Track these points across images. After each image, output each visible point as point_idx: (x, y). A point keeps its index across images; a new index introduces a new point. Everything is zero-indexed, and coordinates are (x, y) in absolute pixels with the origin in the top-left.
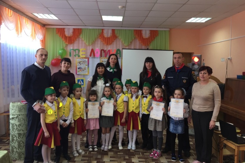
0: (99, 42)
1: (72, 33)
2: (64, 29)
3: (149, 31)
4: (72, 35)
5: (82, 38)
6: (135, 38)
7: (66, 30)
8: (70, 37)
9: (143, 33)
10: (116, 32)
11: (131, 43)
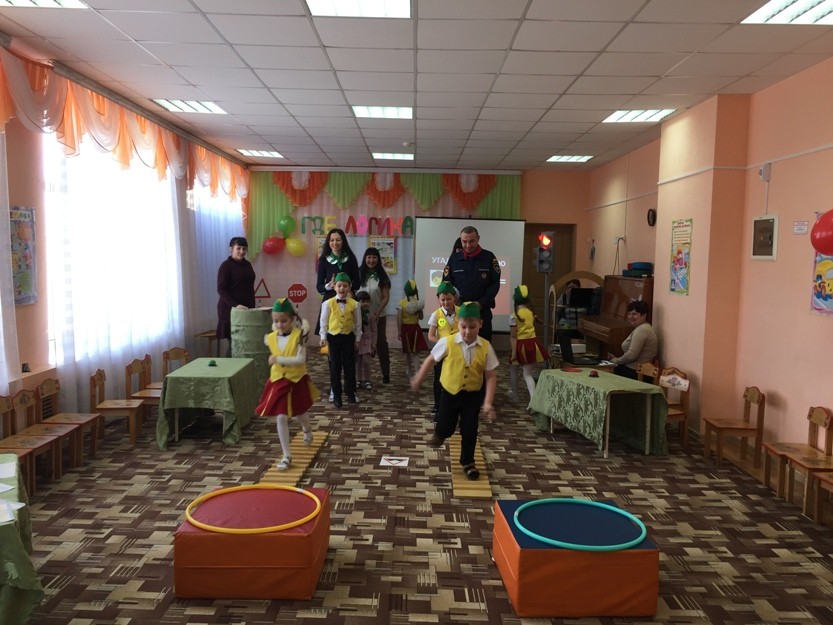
0: (366, 202)
2: (289, 173)
4: (307, 186)
7: (294, 175)
8: (302, 191)
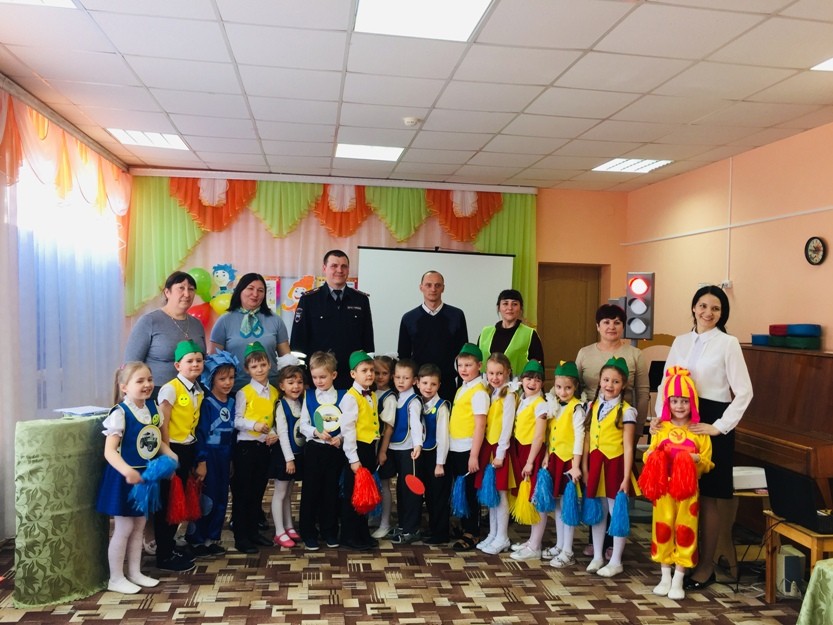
0: (314, 227)
1: (224, 196)
2: (197, 180)
3: (472, 194)
4: (224, 202)
5: (258, 211)
6: (429, 217)
7: (203, 185)
8: (215, 209)
9: (456, 199)
10: (369, 195)
11: (417, 230)
